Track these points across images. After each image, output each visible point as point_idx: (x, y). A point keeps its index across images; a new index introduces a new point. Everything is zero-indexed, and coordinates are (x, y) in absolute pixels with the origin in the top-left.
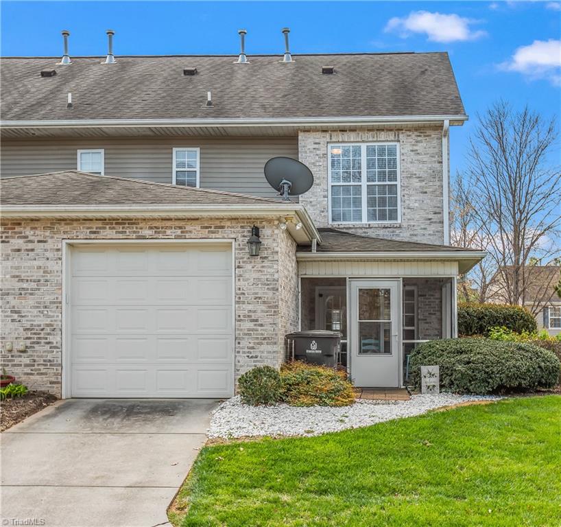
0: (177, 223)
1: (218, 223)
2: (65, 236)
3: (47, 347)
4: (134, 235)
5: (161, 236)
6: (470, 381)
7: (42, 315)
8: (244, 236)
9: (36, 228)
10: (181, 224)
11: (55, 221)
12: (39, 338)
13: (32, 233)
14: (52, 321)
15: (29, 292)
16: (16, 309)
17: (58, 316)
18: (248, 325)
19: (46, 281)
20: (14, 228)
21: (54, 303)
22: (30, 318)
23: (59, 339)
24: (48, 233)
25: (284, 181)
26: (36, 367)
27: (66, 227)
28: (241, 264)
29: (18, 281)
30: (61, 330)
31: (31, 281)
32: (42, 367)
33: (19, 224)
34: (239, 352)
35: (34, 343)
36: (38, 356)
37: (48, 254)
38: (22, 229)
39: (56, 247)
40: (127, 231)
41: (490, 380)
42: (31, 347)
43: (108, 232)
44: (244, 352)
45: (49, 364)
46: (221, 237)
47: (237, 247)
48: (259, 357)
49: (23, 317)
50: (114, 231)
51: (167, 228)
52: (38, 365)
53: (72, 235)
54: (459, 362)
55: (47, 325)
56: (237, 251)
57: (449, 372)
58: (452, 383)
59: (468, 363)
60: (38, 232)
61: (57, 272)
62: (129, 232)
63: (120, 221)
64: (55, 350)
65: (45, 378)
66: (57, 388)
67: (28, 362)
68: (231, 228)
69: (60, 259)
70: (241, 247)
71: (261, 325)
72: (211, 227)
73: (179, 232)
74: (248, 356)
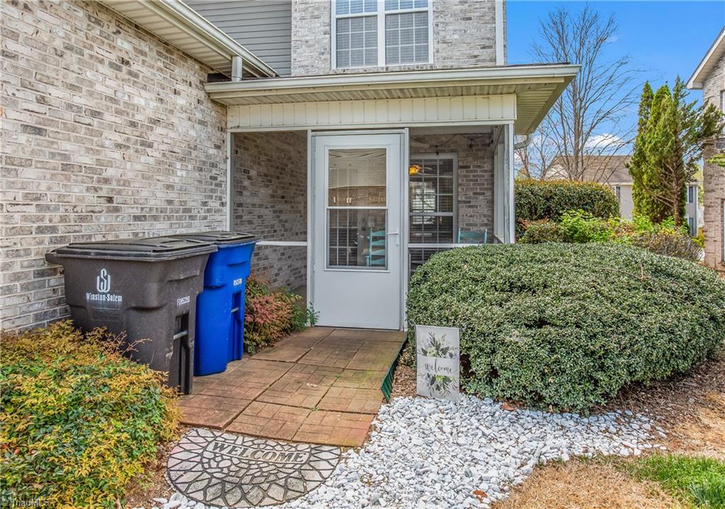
6: (543, 376)
41: (599, 375)
54: (513, 318)
57: (487, 346)
58: (493, 375)
59: (541, 323)
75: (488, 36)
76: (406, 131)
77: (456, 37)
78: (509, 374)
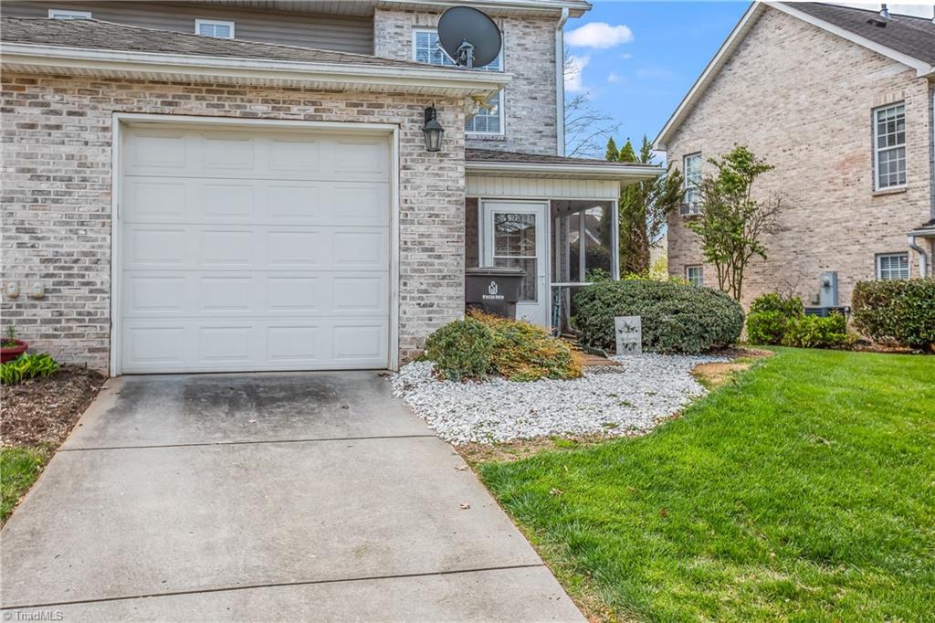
0: (309, 97)
1: (373, 99)
2: (118, 107)
3: (85, 291)
4: (238, 111)
5: (282, 115)
6: (682, 337)
7: (75, 237)
8: (413, 121)
9: (64, 91)
10: (315, 97)
11: (99, 81)
12: (70, 276)
13: (57, 98)
14: (93, 247)
15: (52, 197)
16: (27, 226)
17: (104, 239)
18: (417, 256)
19: (84, 180)
20: (24, 89)
21: (98, 217)
22: (52, 241)
23: (108, 277)
24: (86, 100)
25: (465, 44)
26: (64, 324)
27: (120, 91)
28: (409, 163)
29: (32, 178)
30: (110, 262)
31: (55, 179)
32: (74, 325)
33: (33, 82)
34: (404, 298)
35: (60, 283)
36: (67, 306)
37: (87, 136)
38: (38, 90)
39: (101, 125)
40: (226, 104)
41: (706, 335)
42: (54, 290)
43: (194, 105)
44: (413, 299)
45: (87, 318)
46: (377, 120)
47: (402, 137)
48: (435, 306)
49: (39, 239)
50: (204, 103)
51: (292, 102)
52: (68, 320)
53: (131, 106)
54: (664, 310)
55: (85, 254)
56: (402, 144)
57: (653, 325)
58: (656, 340)
59: (677, 312)
60: (67, 98)
61: (104, 165)
62: (229, 105)
63: (214, 88)
64: (99, 296)
65: (79, 343)
66: (102, 358)
67: (49, 316)
68: (393, 107)
69: (109, 144)
70: (409, 137)
71: (439, 257)
72: (362, 105)
73: (311, 110)
74: (419, 304)
75: (551, 115)
76: (549, 202)
77: (524, 113)
78: (665, 338)
